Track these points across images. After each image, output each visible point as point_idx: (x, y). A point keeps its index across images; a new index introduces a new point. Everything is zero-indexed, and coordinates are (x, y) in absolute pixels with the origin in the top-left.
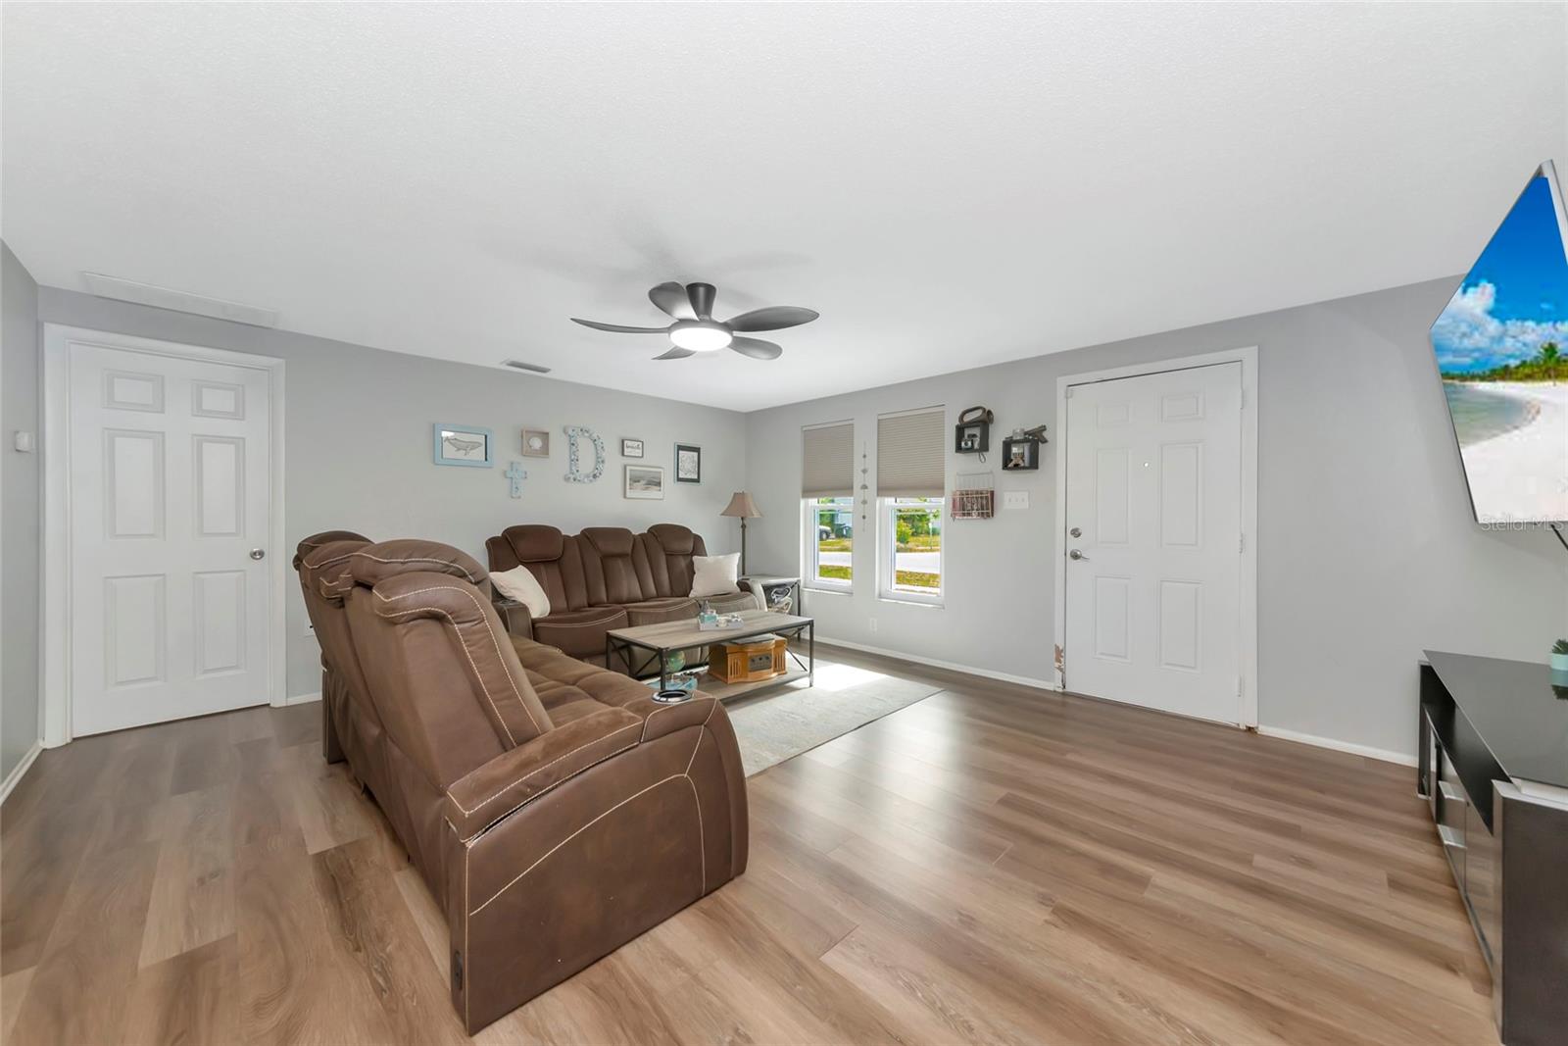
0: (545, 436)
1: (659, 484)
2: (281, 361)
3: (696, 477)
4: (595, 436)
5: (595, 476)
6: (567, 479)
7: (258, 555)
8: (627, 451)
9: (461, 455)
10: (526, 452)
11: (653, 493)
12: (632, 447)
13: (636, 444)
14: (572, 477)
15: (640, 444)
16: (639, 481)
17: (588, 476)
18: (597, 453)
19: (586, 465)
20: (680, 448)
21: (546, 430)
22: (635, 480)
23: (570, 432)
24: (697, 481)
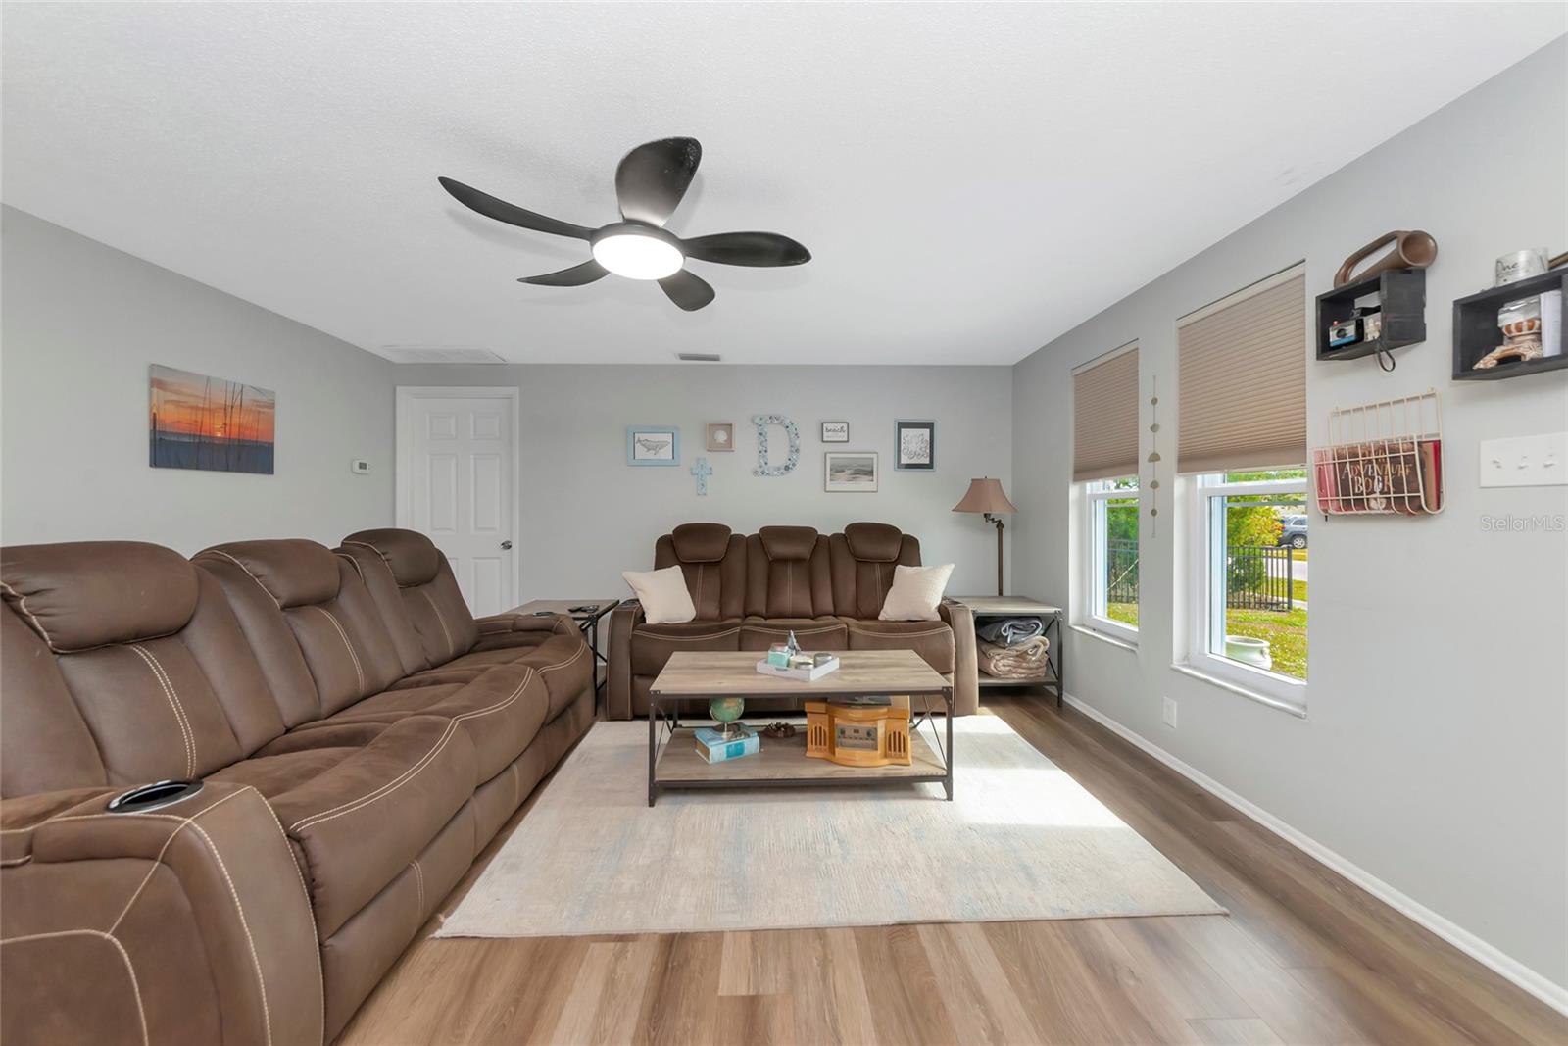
0: (728, 427)
1: (871, 473)
2: (517, 389)
3: (927, 461)
4: (787, 422)
5: (787, 468)
6: (755, 473)
7: (507, 546)
8: (827, 436)
9: (650, 455)
10: (713, 447)
11: (864, 484)
12: (834, 431)
13: (839, 426)
14: (760, 470)
15: (845, 426)
16: (843, 471)
17: (779, 469)
18: (791, 442)
19: (777, 456)
20: (902, 425)
21: (730, 422)
22: (837, 469)
23: (757, 420)
24: (930, 466)
